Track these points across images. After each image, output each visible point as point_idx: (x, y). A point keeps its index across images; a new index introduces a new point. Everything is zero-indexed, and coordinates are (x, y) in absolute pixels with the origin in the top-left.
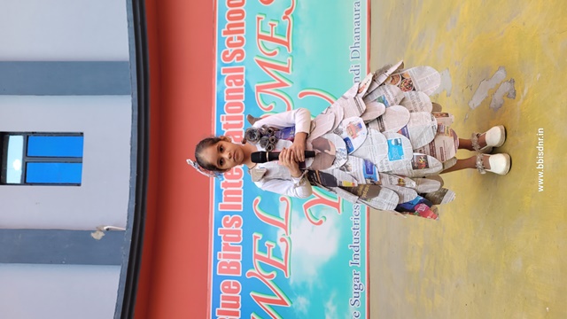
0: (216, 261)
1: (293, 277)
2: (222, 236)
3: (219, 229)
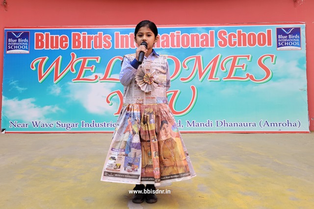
0: (81, 31)
1: (73, 84)
2: (98, 35)
3: (102, 32)
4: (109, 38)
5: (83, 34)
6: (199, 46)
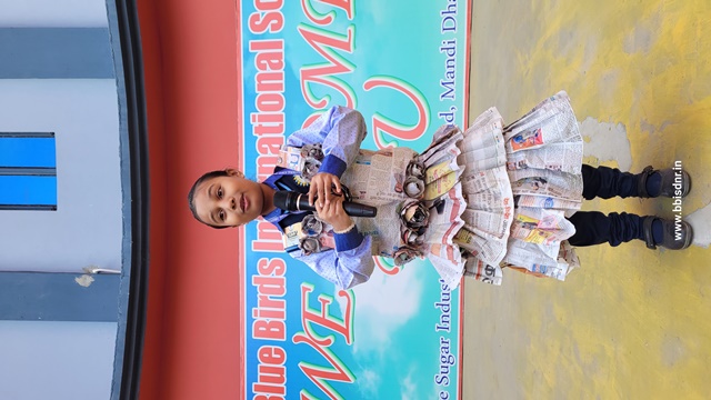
0: (250, 320)
1: (357, 344)
3: (254, 276)
5: (256, 315)
6: (281, 74)
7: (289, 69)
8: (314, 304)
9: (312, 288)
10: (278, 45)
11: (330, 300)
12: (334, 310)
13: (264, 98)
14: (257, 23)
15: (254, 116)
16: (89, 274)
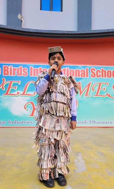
0: (9, 65)
2: (19, 68)
3: (22, 66)
4: (26, 70)
5: (10, 67)
6: (80, 77)
7: (81, 79)
8: (14, 85)
9: (19, 84)
10: (87, 76)
11: (16, 89)
12: (13, 90)
13: (73, 71)
14: (93, 70)
15: (68, 68)
16: (21, 18)
